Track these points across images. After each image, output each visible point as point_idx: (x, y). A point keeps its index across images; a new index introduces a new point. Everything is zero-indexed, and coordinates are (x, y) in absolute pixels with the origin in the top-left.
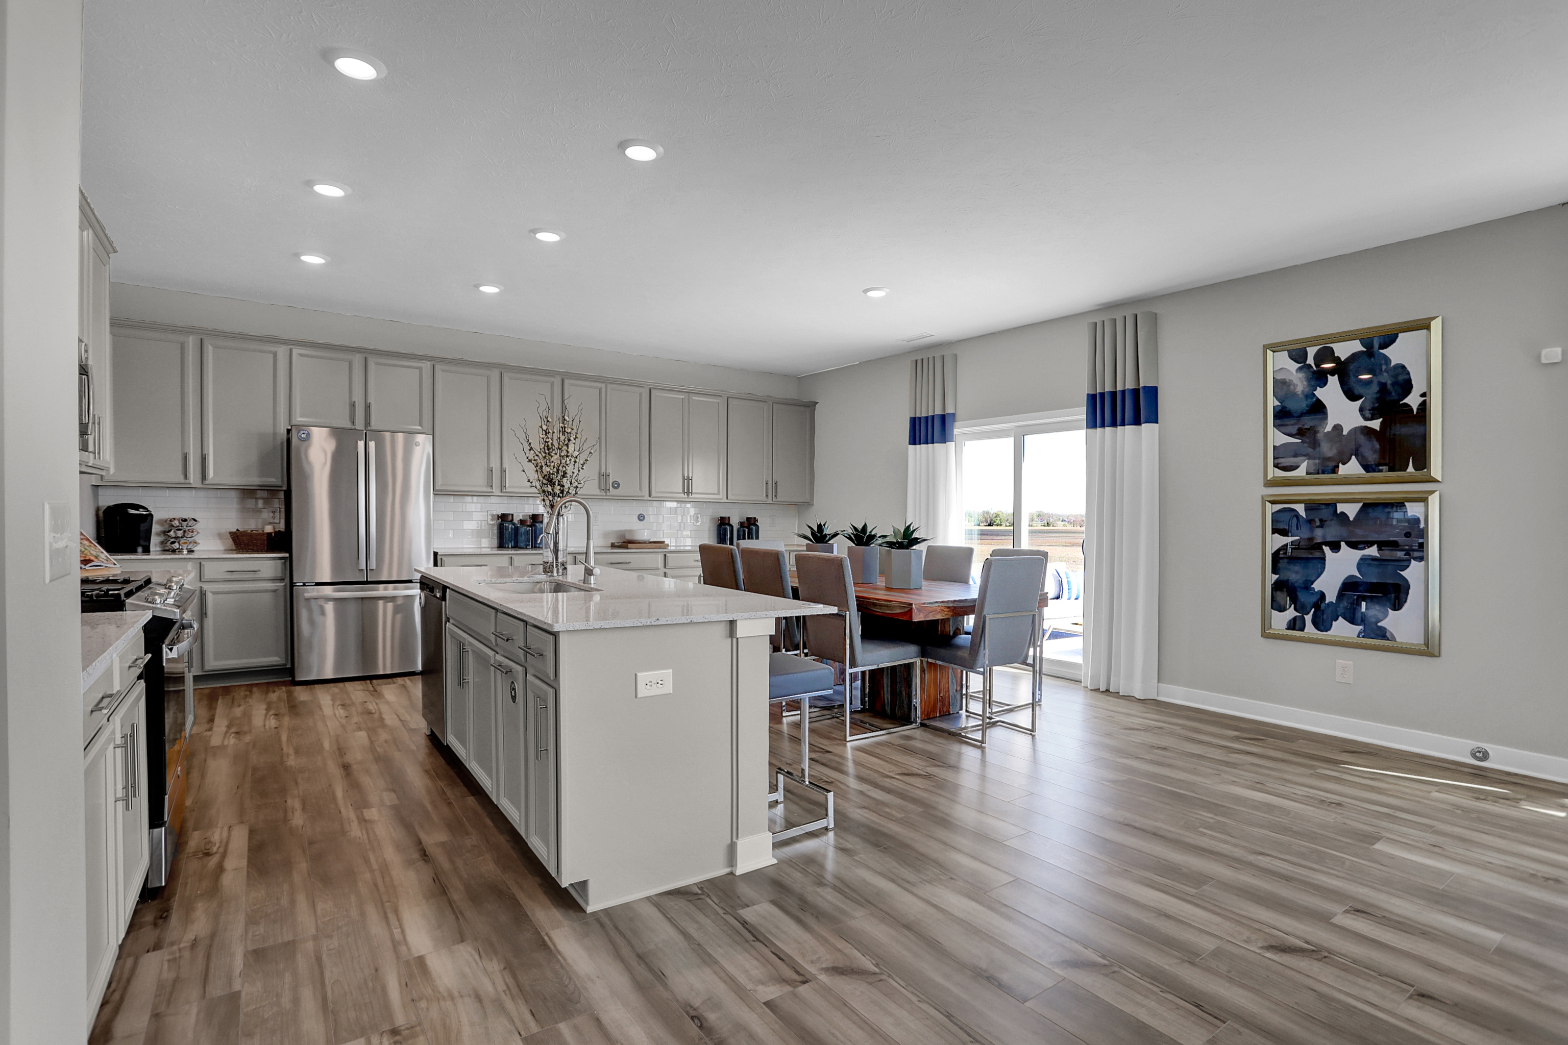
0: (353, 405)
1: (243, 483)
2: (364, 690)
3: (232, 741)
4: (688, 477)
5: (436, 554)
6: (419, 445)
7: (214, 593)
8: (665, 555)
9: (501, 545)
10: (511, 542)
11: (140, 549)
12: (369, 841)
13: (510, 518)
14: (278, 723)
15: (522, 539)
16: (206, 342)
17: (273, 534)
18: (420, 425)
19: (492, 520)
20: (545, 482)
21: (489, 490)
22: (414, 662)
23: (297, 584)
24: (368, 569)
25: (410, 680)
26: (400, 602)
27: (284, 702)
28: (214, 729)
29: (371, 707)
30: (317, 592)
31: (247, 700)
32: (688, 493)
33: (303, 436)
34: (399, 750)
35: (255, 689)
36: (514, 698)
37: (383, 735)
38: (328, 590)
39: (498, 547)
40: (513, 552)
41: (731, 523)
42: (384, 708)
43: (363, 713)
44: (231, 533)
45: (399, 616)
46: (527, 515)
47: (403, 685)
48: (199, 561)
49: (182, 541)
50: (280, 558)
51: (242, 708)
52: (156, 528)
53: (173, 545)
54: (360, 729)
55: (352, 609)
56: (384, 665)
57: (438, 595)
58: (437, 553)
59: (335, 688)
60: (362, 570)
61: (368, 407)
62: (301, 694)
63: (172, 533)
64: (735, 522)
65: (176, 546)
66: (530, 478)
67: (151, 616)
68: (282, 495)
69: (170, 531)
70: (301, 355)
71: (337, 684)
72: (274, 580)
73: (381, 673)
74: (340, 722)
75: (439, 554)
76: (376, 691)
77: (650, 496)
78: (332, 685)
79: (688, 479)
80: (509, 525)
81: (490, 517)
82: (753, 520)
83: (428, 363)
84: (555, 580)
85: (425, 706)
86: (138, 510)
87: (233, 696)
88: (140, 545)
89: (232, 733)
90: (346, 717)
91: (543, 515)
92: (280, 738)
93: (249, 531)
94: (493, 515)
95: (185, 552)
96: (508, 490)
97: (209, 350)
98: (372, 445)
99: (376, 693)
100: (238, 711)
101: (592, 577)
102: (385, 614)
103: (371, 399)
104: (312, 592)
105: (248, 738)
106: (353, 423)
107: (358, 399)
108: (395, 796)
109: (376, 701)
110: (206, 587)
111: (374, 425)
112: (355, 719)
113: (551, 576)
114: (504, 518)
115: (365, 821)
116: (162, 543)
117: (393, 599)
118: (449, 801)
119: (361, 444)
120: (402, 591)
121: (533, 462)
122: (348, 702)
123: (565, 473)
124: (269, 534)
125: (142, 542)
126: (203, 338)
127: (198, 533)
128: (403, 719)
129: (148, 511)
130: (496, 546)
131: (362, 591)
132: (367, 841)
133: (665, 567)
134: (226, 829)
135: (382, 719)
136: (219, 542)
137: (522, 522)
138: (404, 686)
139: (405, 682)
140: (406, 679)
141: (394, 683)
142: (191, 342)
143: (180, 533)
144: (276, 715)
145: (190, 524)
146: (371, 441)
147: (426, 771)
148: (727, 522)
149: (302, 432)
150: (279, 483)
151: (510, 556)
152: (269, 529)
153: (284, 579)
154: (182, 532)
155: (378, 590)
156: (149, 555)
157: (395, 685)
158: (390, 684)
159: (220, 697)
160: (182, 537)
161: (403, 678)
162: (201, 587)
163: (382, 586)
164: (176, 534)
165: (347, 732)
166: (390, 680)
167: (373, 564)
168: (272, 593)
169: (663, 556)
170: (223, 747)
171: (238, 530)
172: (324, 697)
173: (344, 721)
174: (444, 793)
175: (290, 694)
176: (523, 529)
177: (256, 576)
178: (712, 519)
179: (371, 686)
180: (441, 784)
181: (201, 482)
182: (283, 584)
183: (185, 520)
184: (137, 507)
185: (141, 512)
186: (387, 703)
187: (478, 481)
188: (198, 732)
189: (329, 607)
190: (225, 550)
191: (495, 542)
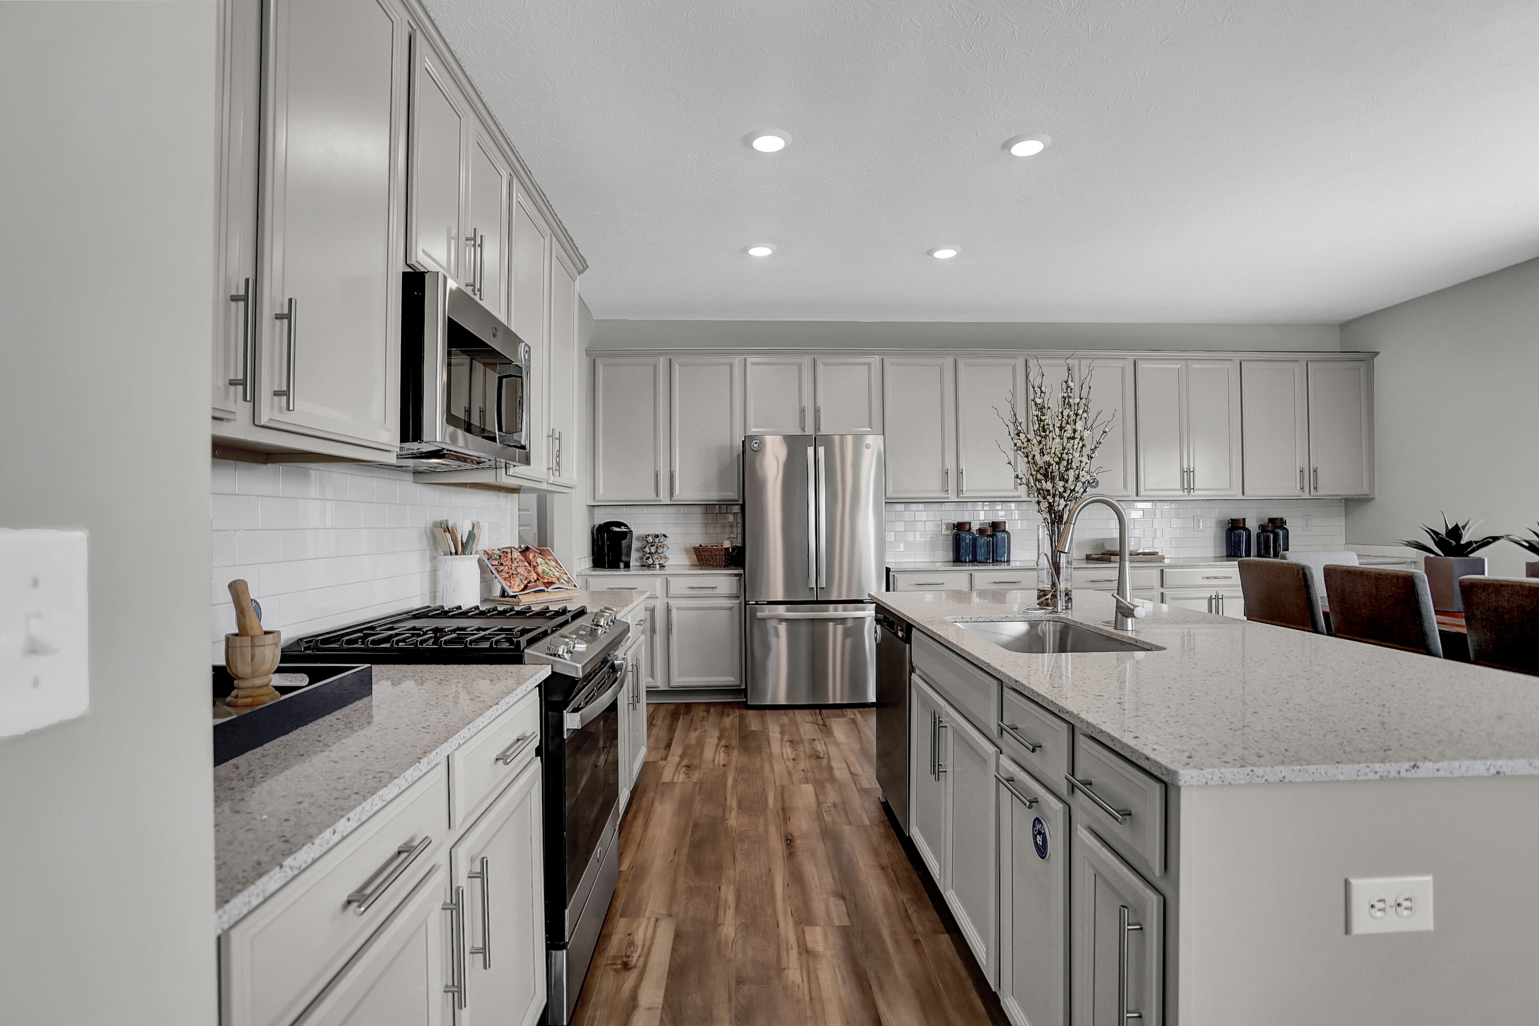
0: (803, 411)
1: (705, 498)
2: (813, 723)
3: (681, 778)
4: (1189, 468)
5: (888, 570)
6: (869, 448)
7: (678, 609)
8: (1162, 571)
9: (958, 559)
10: (969, 555)
11: (622, 565)
12: (811, 999)
13: (967, 527)
14: (726, 759)
15: (981, 553)
16: (673, 361)
17: (730, 549)
18: (870, 426)
19: (947, 529)
20: (1039, 476)
21: (944, 495)
22: (864, 692)
23: (750, 603)
24: (818, 587)
25: (860, 713)
26: (850, 624)
27: (736, 730)
28: (669, 758)
29: (820, 747)
30: (769, 611)
31: (703, 723)
32: (1189, 489)
33: (755, 445)
34: (850, 824)
35: (712, 710)
36: (1042, 851)
37: (832, 796)
38: (781, 610)
39: (954, 562)
40: (971, 568)
41: (1247, 526)
42: (833, 751)
43: (811, 756)
44: (695, 548)
45: (849, 641)
46: (986, 523)
47: (853, 719)
48: (666, 577)
49: (655, 556)
50: (736, 575)
51: (698, 732)
52: (635, 544)
53: (648, 561)
54: (806, 781)
55: (804, 630)
56: (835, 693)
57: (900, 634)
58: (890, 569)
59: (785, 718)
60: (813, 588)
61: (817, 411)
62: (753, 721)
63: (647, 549)
64: (1253, 525)
65: (650, 561)
66: (1019, 473)
67: (550, 673)
68: (736, 509)
69: (645, 548)
70: (754, 364)
71: (787, 711)
72: (730, 597)
73: (831, 702)
74: (787, 767)
75: (891, 570)
76: (825, 726)
77: (1137, 495)
78: (782, 712)
79: (1189, 471)
80: (966, 535)
81: (944, 527)
82: (1279, 521)
83: (877, 357)
84: (1062, 618)
85: (879, 757)
86: (620, 528)
87: (692, 716)
88: (622, 561)
89: (683, 766)
90: (794, 759)
91: (1005, 522)
92: (726, 780)
93: (710, 547)
94: (948, 524)
95: (658, 566)
96: (965, 494)
97: (676, 368)
98: (821, 450)
99: (825, 729)
100: (693, 736)
101: (1129, 620)
102: (835, 636)
103: (820, 403)
104: (766, 612)
105: (696, 776)
106: (803, 429)
107: (808, 403)
108: (844, 909)
109: (825, 739)
110: (672, 602)
111: (824, 431)
112: (802, 765)
113: (1054, 612)
114: (960, 527)
115: (807, 951)
116: (641, 558)
117: (843, 620)
118: (915, 937)
119: (811, 451)
120: (853, 613)
121: (1022, 450)
122: (796, 738)
123: (1069, 462)
124: (727, 549)
125: (624, 558)
126: (672, 357)
127: (668, 548)
128: (853, 772)
129: (628, 528)
130: (952, 559)
131: (813, 611)
132: (807, 998)
133: (1162, 586)
134: (653, 920)
135: (830, 768)
136: (685, 556)
137: (981, 531)
138: (854, 721)
139: (855, 715)
140: (856, 711)
141: (844, 716)
142: (662, 362)
143: (653, 550)
144: (726, 747)
145: (661, 540)
146: (821, 446)
147: (883, 868)
148: (1241, 525)
149: (754, 442)
150: (736, 497)
151: (971, 572)
152: (727, 544)
153: (738, 597)
154: (655, 547)
155: (827, 611)
156: (628, 571)
157: (844, 719)
158: (839, 716)
159: (681, 717)
160: (655, 553)
161: (853, 710)
162: (668, 603)
163: (831, 606)
164: (650, 550)
165: (793, 783)
166: (839, 711)
167: (823, 583)
168: (728, 611)
169: (1159, 572)
170: (671, 784)
171: (700, 546)
172: (774, 727)
173: (790, 764)
174: (908, 918)
175: (742, 718)
176: (982, 540)
177: (713, 593)
178: (1219, 523)
179: (819, 717)
180: (904, 897)
181: (669, 499)
182: (738, 601)
183: (657, 536)
184: (619, 524)
185: (623, 529)
186: (836, 744)
187: (931, 486)
188: (655, 760)
189: (783, 628)
190: (691, 565)
191: (950, 556)
